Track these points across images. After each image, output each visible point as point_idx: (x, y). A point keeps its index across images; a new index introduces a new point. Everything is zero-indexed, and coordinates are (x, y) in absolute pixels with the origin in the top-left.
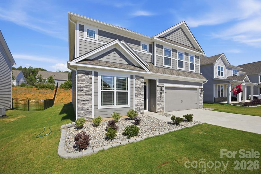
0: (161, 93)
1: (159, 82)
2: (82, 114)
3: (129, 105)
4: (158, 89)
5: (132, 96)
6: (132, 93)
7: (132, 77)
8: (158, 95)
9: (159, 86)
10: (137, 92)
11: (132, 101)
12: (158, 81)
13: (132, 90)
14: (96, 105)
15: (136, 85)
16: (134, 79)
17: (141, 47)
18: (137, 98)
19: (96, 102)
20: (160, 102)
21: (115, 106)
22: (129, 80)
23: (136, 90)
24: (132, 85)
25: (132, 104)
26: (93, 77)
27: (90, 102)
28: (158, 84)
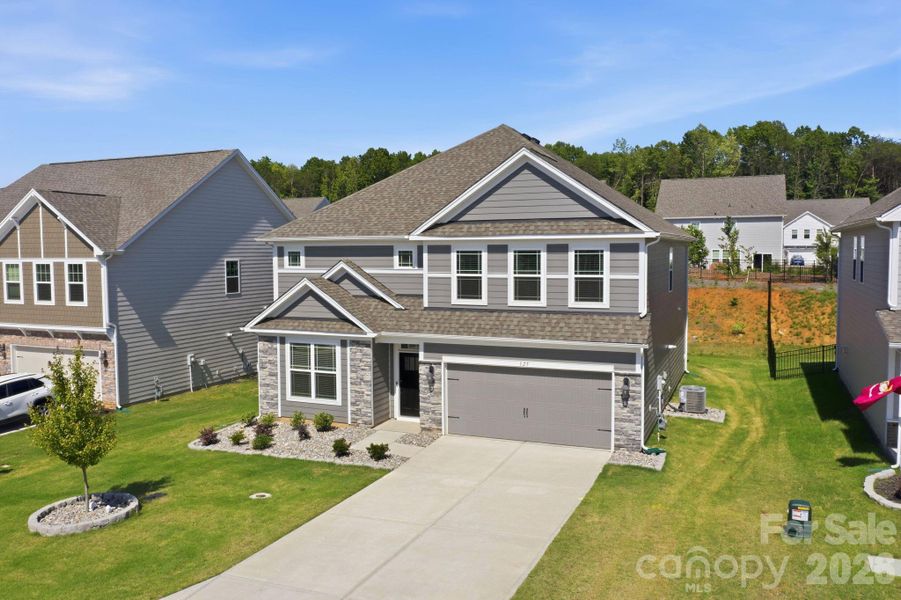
0: (432, 382)
1: (425, 351)
2: (266, 406)
3: (338, 401)
4: (423, 370)
5: (344, 382)
6: (344, 377)
7: (344, 344)
8: (423, 385)
9: (424, 363)
10: (354, 375)
11: (344, 394)
12: (422, 347)
13: (344, 371)
14: (284, 394)
15: (352, 360)
16: (348, 348)
17: (396, 258)
18: (357, 388)
19: (283, 389)
20: (430, 405)
21: (313, 399)
22: (338, 349)
23: (352, 372)
24: (344, 359)
25: (344, 399)
26: (278, 346)
27: (275, 388)
28: (422, 357)
